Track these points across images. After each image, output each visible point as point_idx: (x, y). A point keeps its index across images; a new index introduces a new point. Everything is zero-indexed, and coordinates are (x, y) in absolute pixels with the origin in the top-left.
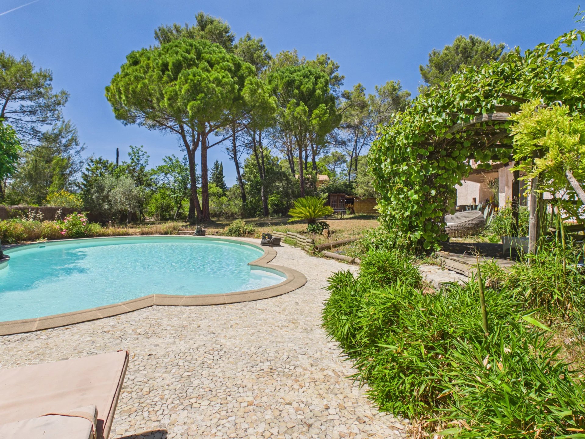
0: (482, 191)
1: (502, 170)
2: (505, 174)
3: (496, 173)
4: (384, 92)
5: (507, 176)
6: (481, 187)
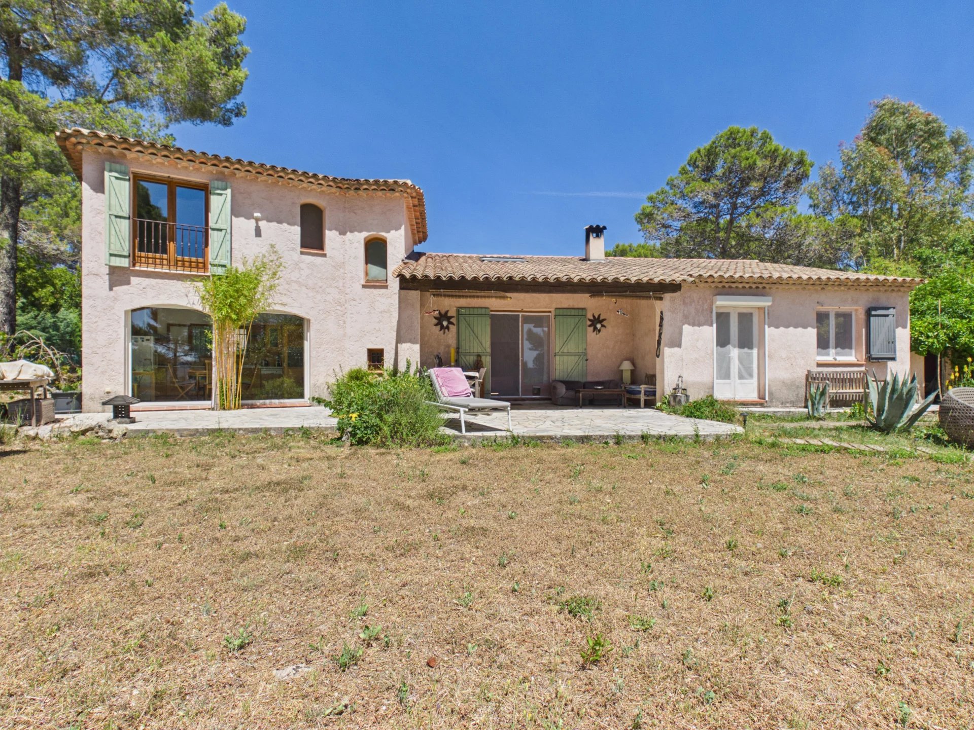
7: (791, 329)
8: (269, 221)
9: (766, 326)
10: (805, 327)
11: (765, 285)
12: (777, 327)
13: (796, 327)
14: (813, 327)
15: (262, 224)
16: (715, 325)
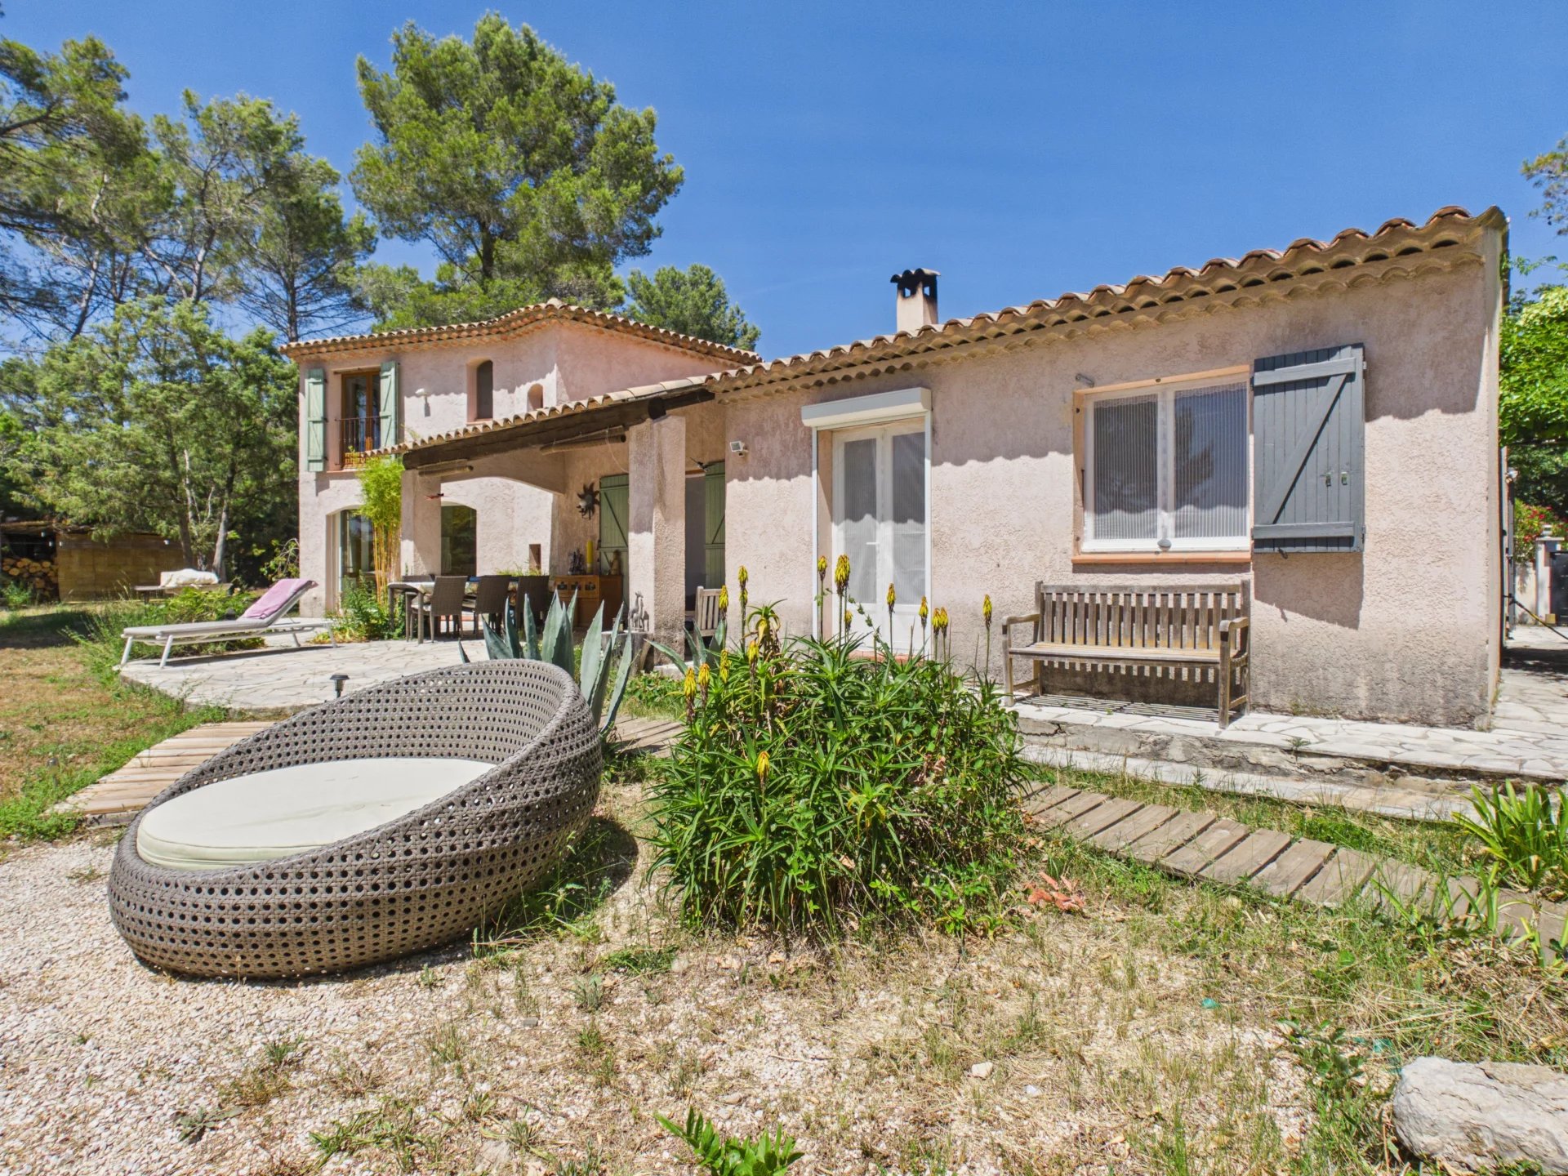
0: (561, 523)
1: (640, 434)
2: (654, 452)
3: (618, 446)
4: (223, 125)
5: (660, 458)
6: (557, 508)
7: (999, 461)
8: (437, 394)
9: (928, 462)
10: (1039, 452)
11: (907, 359)
12: (959, 462)
13: (1011, 455)
14: (1064, 451)
15: (432, 399)
16: (815, 473)
